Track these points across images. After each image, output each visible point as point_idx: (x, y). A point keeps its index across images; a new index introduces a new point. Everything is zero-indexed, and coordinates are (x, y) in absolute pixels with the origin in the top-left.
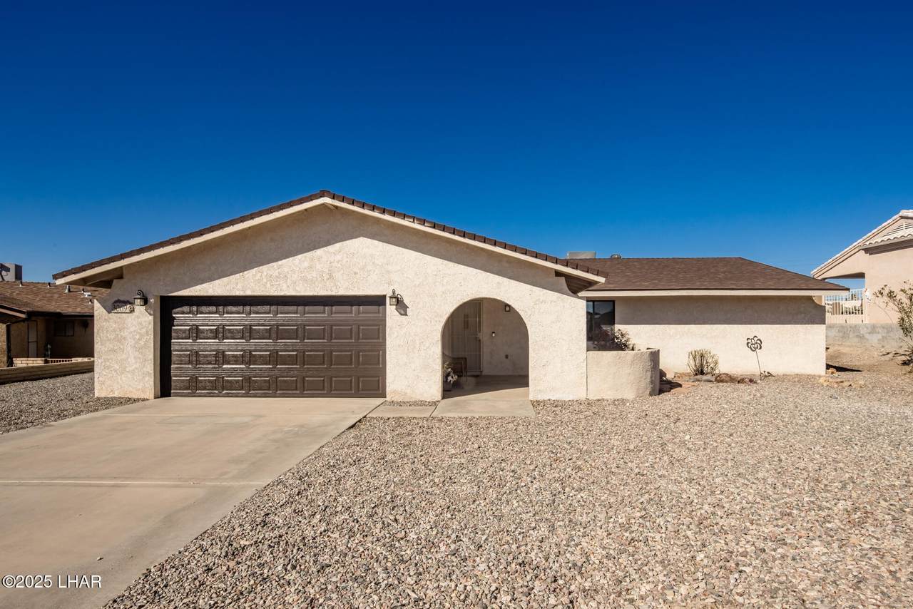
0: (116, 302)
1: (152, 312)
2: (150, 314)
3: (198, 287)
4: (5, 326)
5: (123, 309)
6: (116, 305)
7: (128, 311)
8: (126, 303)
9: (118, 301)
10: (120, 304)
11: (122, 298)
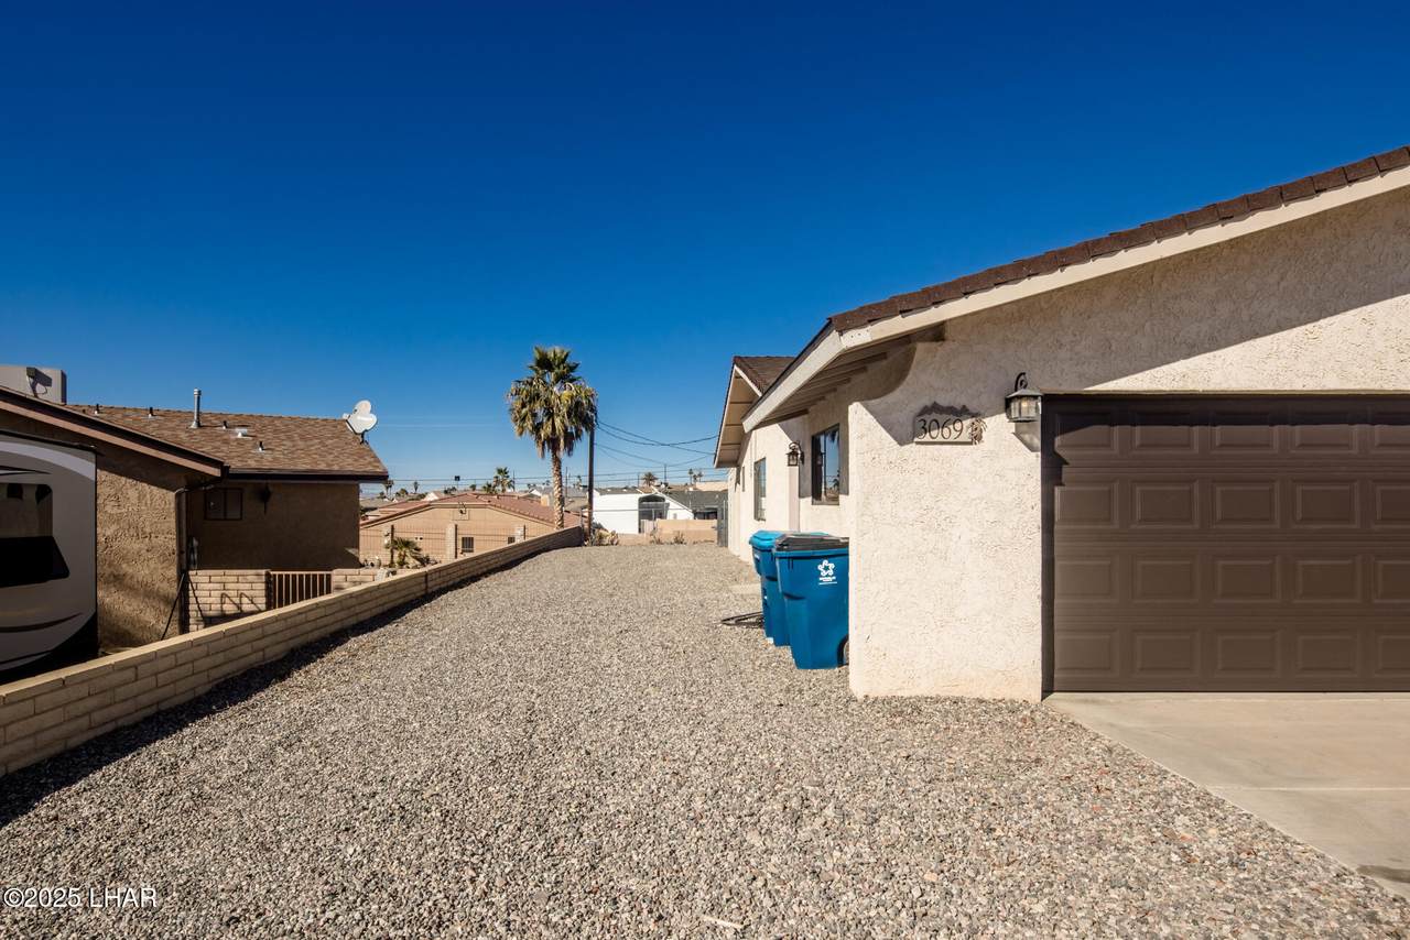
0: (926, 410)
1: (1037, 442)
2: (1032, 448)
3: (1180, 366)
4: (171, 495)
5: (949, 433)
6: (928, 418)
7: (965, 437)
8: (960, 413)
9: (935, 408)
10: (942, 418)
11: (943, 401)
